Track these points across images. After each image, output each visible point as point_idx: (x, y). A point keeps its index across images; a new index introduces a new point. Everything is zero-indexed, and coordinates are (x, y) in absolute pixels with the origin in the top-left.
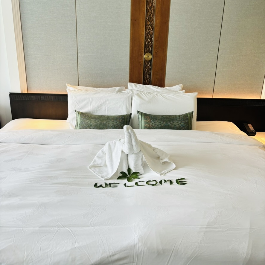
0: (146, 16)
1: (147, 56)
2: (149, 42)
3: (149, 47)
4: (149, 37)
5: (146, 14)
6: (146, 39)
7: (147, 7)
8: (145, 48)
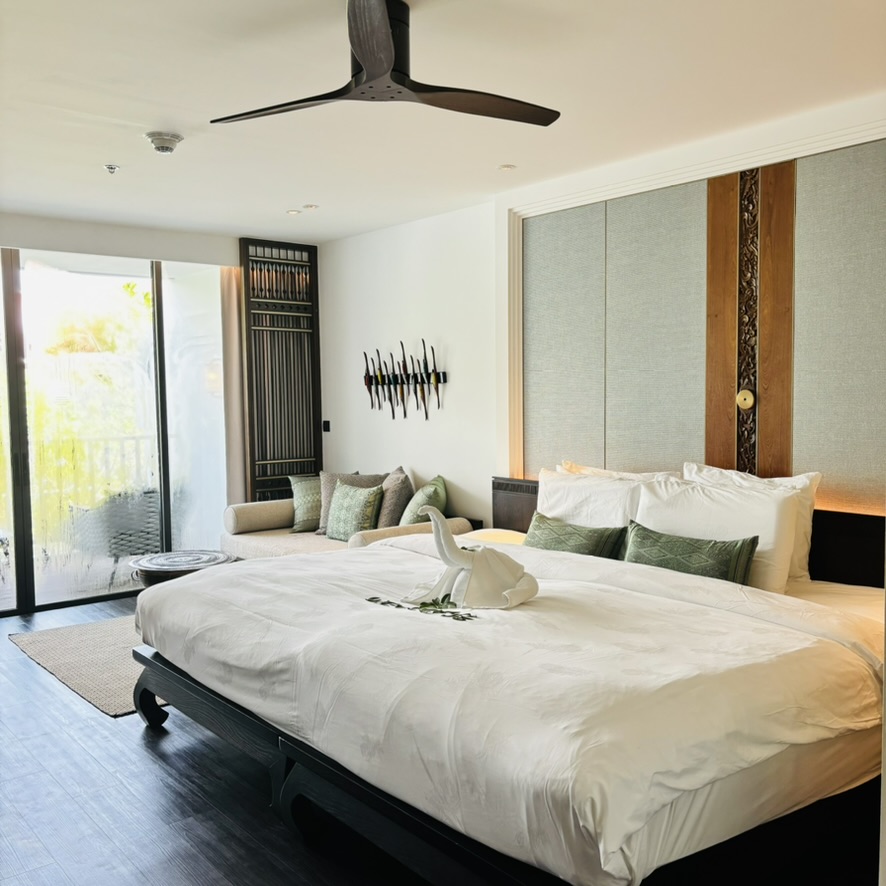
0: (740, 303)
1: (744, 400)
2: (748, 364)
3: (748, 375)
4: (748, 352)
5: (739, 299)
6: (742, 357)
7: (740, 283)
8: (739, 378)
